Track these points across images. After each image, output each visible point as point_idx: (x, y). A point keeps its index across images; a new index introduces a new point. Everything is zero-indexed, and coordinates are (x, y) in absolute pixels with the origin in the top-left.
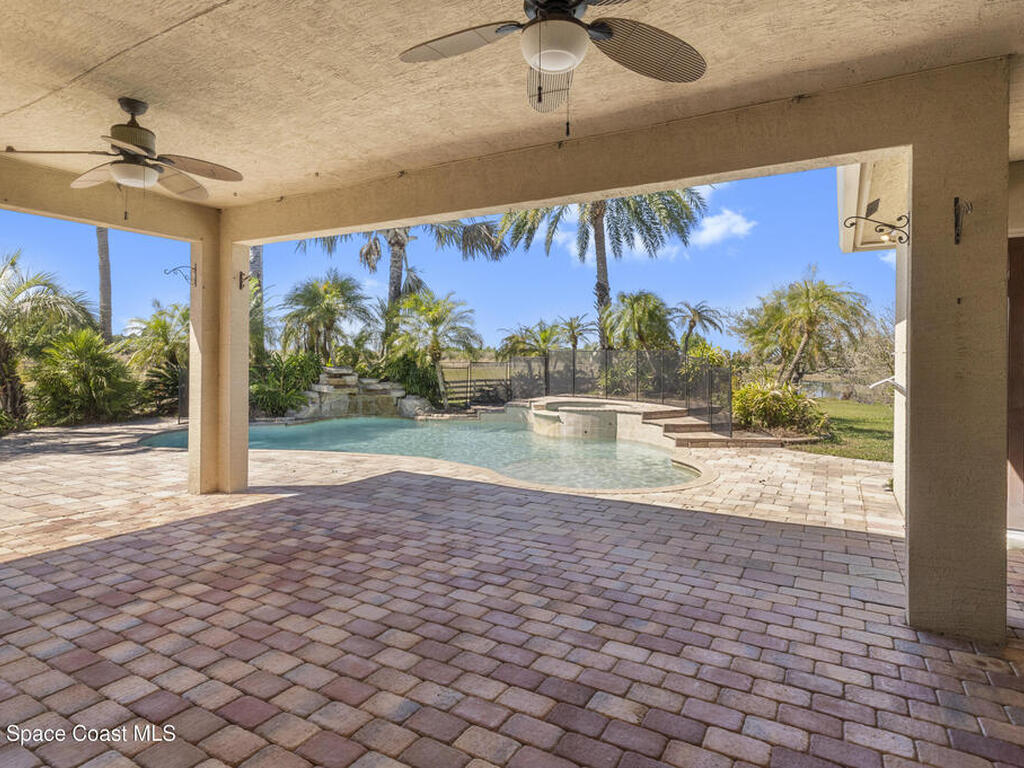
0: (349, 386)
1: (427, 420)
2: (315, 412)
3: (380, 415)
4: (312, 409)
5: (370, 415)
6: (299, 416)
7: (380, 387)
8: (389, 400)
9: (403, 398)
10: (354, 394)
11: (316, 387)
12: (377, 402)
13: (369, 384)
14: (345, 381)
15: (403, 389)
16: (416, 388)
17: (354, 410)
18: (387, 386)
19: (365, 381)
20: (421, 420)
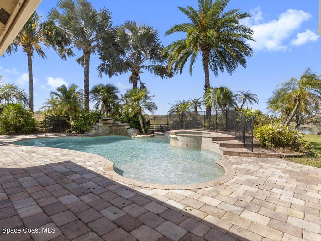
0: (110, 124)
1: (135, 137)
2: (96, 133)
3: (121, 135)
4: (94, 131)
5: (117, 135)
6: (89, 134)
7: (122, 124)
8: (124, 129)
9: (129, 128)
10: (111, 127)
11: (97, 124)
12: (119, 130)
13: (117, 123)
14: (108, 122)
15: (129, 125)
16: (134, 125)
17: (111, 132)
18: (124, 124)
19: (116, 122)
20: (133, 137)
